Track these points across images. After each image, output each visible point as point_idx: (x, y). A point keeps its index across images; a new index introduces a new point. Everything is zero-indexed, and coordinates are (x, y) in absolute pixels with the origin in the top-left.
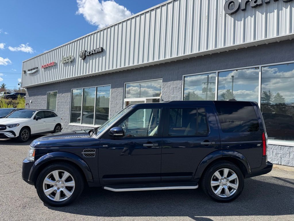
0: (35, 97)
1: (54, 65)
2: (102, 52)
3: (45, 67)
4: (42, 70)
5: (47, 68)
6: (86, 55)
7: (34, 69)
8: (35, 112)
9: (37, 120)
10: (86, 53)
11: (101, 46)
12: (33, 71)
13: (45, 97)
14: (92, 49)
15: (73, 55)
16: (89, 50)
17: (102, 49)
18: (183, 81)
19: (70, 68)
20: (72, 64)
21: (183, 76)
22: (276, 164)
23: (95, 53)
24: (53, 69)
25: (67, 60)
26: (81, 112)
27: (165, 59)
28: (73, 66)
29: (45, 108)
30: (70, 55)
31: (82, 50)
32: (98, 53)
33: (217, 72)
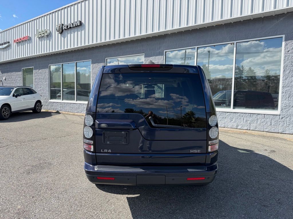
0: (9, 74)
1: (27, 40)
2: (81, 26)
3: (17, 42)
4: (14, 45)
5: (19, 42)
6: (63, 29)
7: (5, 43)
8: (13, 89)
9: (16, 97)
10: (63, 26)
11: (80, 19)
12: (5, 46)
13: (21, 73)
14: (69, 22)
15: (48, 28)
16: (66, 24)
17: (81, 22)
18: (164, 57)
19: (46, 42)
20: (48, 39)
21: (165, 51)
22: (246, 130)
23: (73, 27)
24: (26, 44)
25: (43, 34)
27: (146, 34)
28: (50, 41)
29: (20, 84)
30: (45, 29)
31: (58, 24)
32: (76, 26)
33: (196, 47)
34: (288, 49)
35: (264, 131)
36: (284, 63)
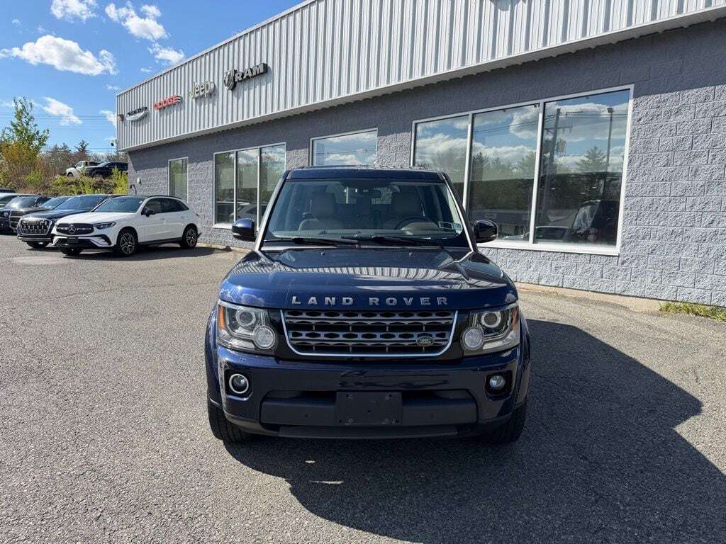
0: (147, 171)
1: (176, 103)
2: (266, 75)
3: (159, 107)
4: (154, 113)
5: (164, 107)
6: (236, 80)
7: (140, 110)
8: (143, 200)
9: (148, 215)
10: (236, 75)
11: (264, 61)
12: (139, 115)
13: (166, 170)
14: (247, 67)
15: (212, 81)
16: (241, 70)
17: (266, 66)
18: (413, 134)
19: (207, 107)
20: (211, 100)
21: (414, 122)
22: (555, 286)
23: (253, 77)
24: (175, 112)
25: (202, 91)
26: (234, 202)
27: (378, 88)
28: (214, 105)
29: (165, 192)
30: (207, 80)
31: (228, 69)
32: (257, 75)
33: (470, 113)
34: (640, 116)
35: (588, 291)
36: (631, 144)
